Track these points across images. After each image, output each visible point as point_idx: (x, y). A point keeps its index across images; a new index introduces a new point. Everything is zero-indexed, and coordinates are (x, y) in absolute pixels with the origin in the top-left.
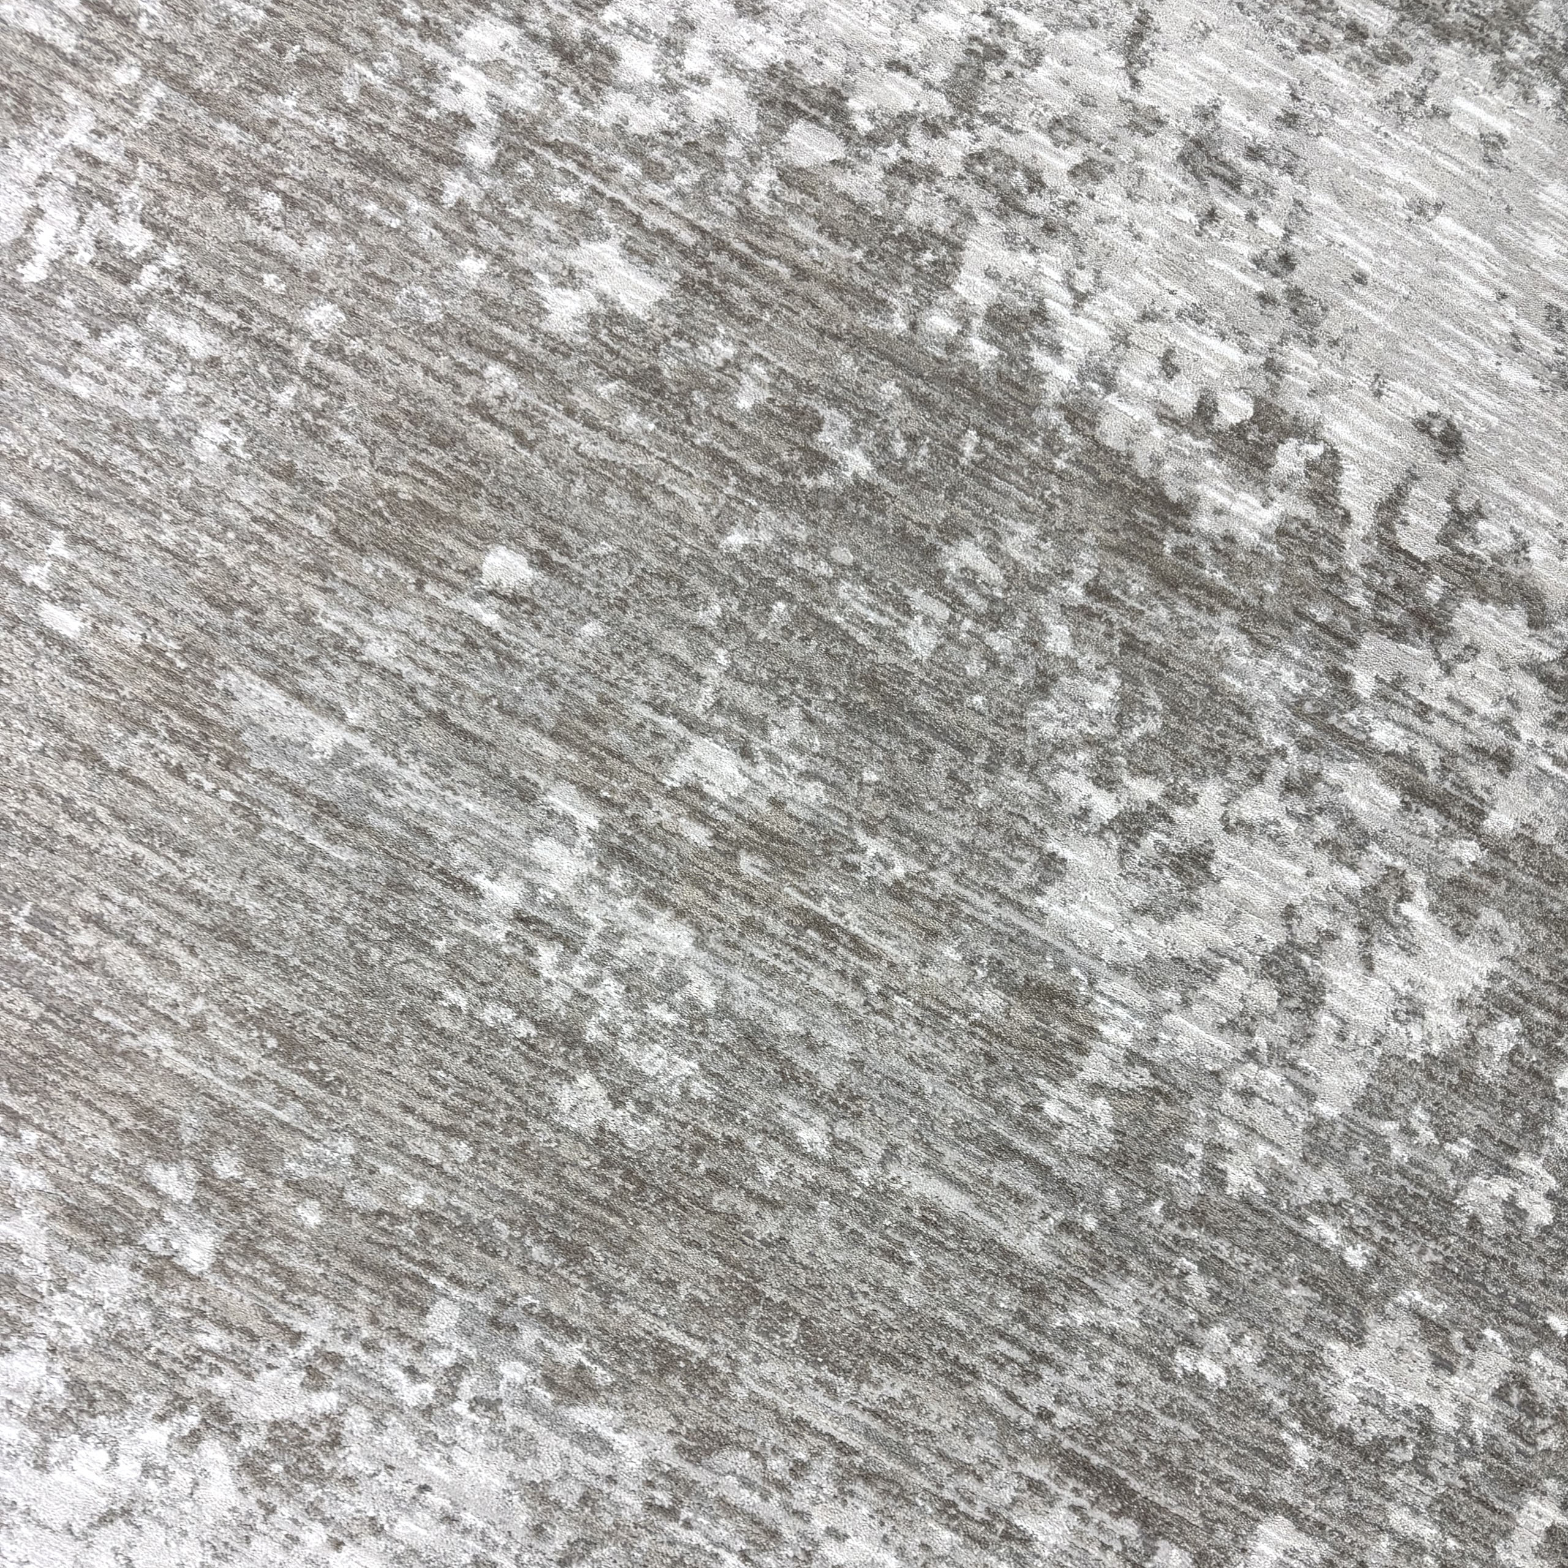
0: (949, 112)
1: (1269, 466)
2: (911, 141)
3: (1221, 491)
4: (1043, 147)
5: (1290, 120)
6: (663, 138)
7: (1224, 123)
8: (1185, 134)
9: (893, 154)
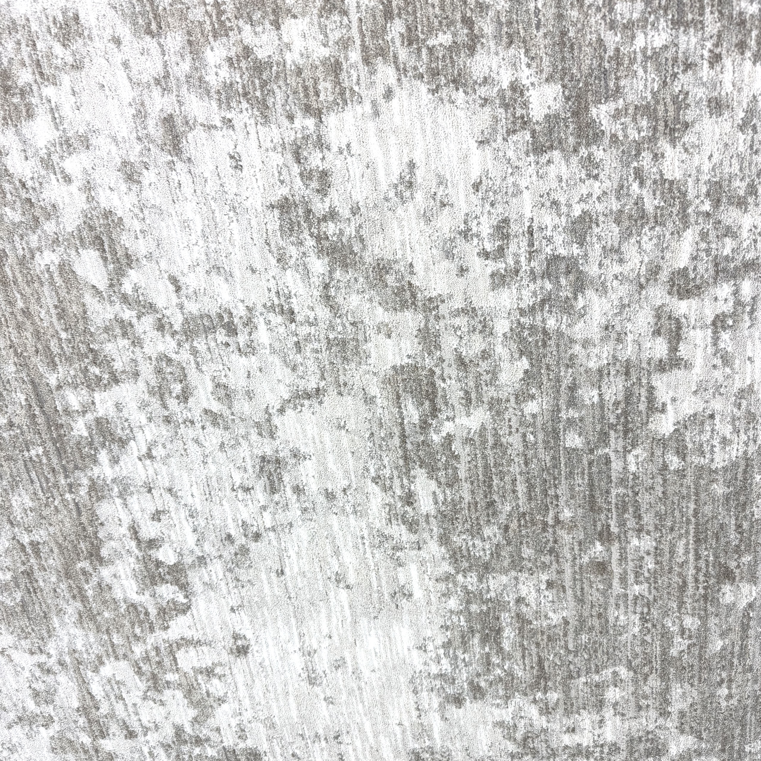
0: (177, 327)
1: (156, 584)
2: (143, 319)
3: (126, 572)
4: (205, 389)
5: (330, 496)
6: (17, 183)
7: (301, 467)
8: (277, 451)
9: (128, 314)
